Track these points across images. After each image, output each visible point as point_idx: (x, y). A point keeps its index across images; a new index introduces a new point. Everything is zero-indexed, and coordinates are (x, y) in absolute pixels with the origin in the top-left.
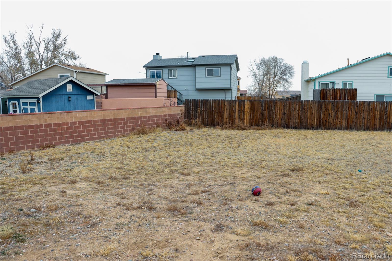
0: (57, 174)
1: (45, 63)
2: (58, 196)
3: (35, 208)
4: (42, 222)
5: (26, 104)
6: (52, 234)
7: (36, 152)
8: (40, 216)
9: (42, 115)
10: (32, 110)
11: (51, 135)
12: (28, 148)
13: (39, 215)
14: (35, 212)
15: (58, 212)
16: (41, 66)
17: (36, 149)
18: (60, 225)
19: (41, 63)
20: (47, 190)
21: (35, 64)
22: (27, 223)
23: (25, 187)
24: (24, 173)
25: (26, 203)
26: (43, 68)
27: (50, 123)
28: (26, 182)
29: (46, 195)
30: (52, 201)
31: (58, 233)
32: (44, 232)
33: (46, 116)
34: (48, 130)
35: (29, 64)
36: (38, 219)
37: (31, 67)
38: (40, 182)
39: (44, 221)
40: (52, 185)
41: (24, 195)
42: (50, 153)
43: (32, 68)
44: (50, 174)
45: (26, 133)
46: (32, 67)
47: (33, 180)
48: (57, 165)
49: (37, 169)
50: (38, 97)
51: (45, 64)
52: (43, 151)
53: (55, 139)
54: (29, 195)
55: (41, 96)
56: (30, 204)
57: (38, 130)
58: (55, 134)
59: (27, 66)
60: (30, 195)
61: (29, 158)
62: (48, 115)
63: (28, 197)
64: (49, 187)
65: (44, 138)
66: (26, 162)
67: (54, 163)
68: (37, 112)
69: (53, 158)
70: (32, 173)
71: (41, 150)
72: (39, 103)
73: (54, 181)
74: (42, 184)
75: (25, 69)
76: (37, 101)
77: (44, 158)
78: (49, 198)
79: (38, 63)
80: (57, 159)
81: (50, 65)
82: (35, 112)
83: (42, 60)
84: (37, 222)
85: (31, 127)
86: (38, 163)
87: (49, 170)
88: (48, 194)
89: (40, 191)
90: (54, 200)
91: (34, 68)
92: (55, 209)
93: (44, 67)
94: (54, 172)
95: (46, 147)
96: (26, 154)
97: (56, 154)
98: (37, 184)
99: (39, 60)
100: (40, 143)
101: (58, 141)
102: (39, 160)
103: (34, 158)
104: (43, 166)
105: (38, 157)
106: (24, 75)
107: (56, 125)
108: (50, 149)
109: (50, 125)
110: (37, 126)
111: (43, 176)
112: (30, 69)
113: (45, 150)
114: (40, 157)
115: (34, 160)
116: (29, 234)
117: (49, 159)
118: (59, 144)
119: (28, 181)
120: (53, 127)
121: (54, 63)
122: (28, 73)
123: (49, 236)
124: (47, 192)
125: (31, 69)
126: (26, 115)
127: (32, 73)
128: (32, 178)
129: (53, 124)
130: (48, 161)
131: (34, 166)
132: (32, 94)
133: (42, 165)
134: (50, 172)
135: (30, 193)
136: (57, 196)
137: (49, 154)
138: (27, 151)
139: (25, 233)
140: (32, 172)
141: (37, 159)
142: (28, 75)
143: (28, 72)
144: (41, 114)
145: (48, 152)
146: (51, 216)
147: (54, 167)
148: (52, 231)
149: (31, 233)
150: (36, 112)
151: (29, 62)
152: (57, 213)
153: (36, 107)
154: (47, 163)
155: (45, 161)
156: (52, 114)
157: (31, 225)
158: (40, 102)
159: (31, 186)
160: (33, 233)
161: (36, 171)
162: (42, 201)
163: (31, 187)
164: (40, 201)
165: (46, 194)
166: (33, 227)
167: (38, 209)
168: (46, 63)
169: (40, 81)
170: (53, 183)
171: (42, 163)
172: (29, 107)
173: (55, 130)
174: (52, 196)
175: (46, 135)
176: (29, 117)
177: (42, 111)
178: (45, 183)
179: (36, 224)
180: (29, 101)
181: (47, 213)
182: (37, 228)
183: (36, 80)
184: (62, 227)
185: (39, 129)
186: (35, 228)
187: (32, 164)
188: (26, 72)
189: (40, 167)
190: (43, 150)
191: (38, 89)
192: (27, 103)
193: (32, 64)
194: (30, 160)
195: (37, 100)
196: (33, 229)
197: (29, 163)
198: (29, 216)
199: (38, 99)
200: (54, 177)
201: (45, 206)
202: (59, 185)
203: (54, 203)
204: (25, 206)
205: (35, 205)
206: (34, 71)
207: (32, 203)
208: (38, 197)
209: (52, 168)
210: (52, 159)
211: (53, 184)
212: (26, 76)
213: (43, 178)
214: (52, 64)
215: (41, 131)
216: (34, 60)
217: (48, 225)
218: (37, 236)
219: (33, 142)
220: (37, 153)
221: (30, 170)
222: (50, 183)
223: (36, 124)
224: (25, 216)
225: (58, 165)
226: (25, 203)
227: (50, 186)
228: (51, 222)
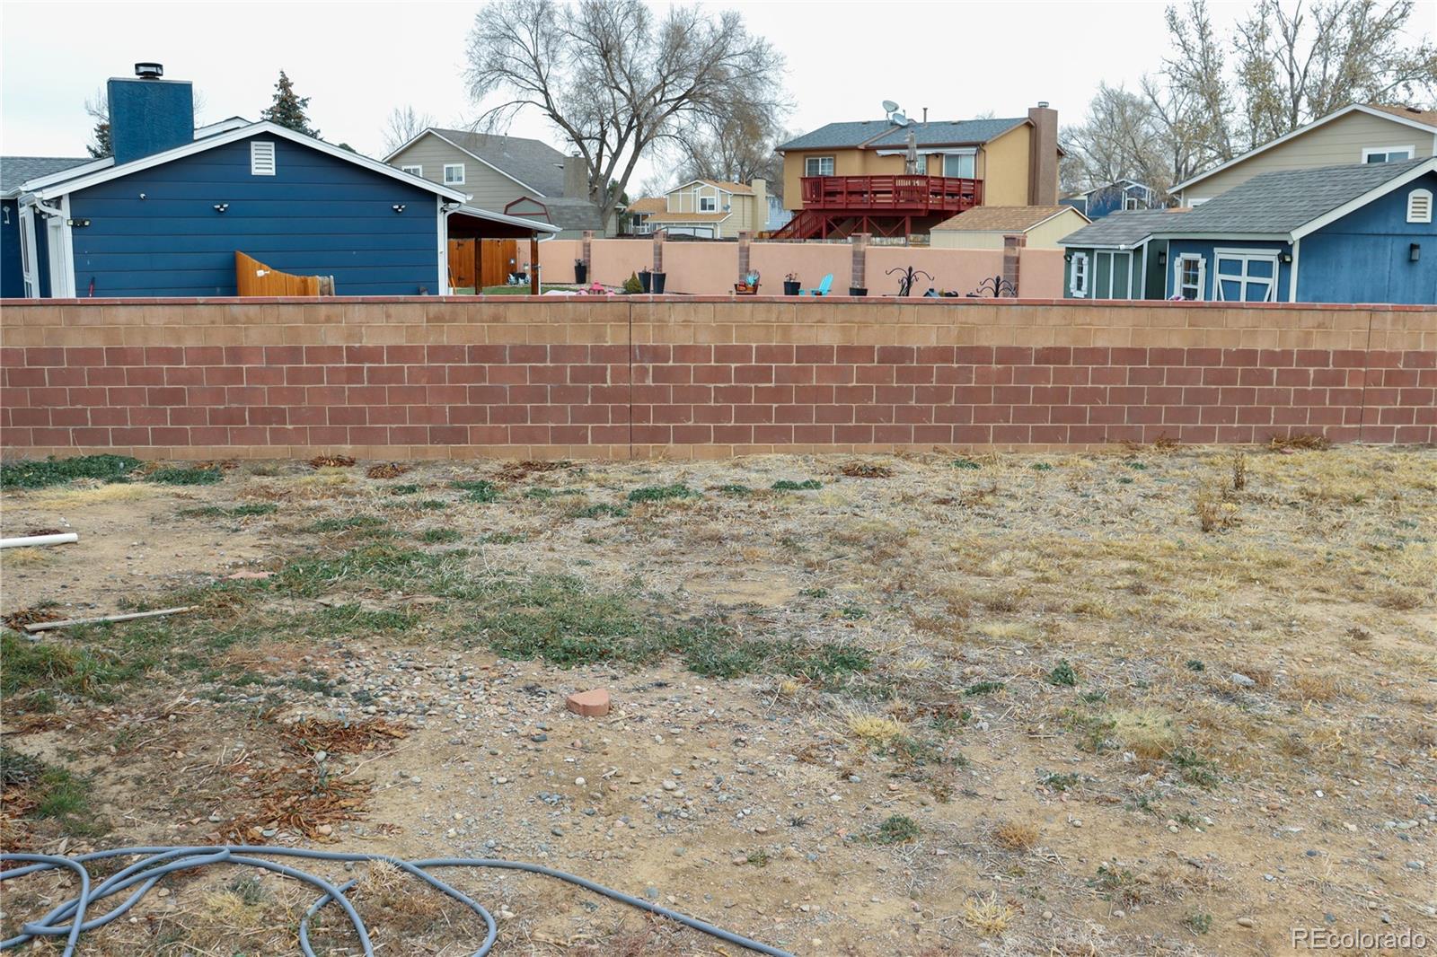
0: (1331, 557)
1: (1311, 103)
2: (1337, 646)
3: (1247, 673)
4: (1272, 732)
5: (1232, 266)
6: (1313, 791)
7: (1255, 460)
8: (1264, 708)
9: (1295, 313)
10: (1256, 291)
11: (1319, 397)
12: (1226, 436)
13: (1264, 702)
14: (1247, 687)
15: (1336, 709)
16: (1294, 118)
17: (1254, 446)
18: (1345, 766)
19: (1296, 103)
20: (1292, 613)
21: (1270, 108)
22: (1218, 722)
23: (1210, 584)
24: (1207, 531)
25: (1212, 646)
26: (1302, 126)
27: (1324, 349)
28: (1213, 567)
29: (1289, 633)
30: (1310, 660)
31: (1338, 792)
32: (1281, 775)
33: (1310, 319)
34: (1312, 376)
35: (1248, 110)
36: (1260, 719)
37: (1254, 122)
38: (1266, 577)
39: (1283, 730)
40: (1314, 600)
41: (1208, 612)
42: (1307, 470)
43: (1256, 127)
44: (1306, 552)
45: (1227, 378)
46: (1259, 120)
47: (1238, 563)
48: (1335, 521)
49: (1257, 523)
50: (1286, 242)
51: (1308, 110)
52: (1282, 457)
53: (1335, 416)
54: (1225, 616)
55: (1296, 235)
56: (1228, 653)
57: (1272, 371)
58: (1335, 397)
59: (1237, 119)
60: (1229, 618)
61: (1229, 477)
62: (1319, 316)
63: (1221, 624)
64: (1299, 601)
65: (1291, 406)
66: (1217, 492)
67: (1323, 510)
68: (1274, 300)
69: (1319, 490)
70: (1233, 537)
71: (1271, 450)
72: (1285, 265)
73: (1321, 582)
74: (1274, 585)
75: (1232, 129)
76: (1281, 257)
77: (1283, 485)
78: (1300, 647)
79: (1283, 105)
80: (1335, 498)
81: (1330, 110)
82: (1265, 301)
83: (1300, 93)
84: (1256, 726)
85: (1248, 356)
86: (1260, 500)
87: (1301, 537)
88: (1295, 629)
89: (1267, 611)
90: (1322, 661)
91: (1264, 124)
92: (1325, 696)
93: (1306, 119)
94: (1322, 548)
95: (1295, 444)
96: (1217, 459)
97: (1332, 475)
98: (1254, 580)
99: (1288, 94)
100: (1272, 424)
101: (1344, 426)
102: (1265, 492)
103: (1245, 478)
104: (1278, 518)
105: (1261, 476)
106: (1225, 154)
107: (1345, 357)
108: (1309, 453)
109: (1319, 357)
110: (1271, 357)
111: (1276, 557)
112: (1248, 128)
113: (1290, 453)
114: (1270, 480)
115: (1245, 488)
116: (1226, 764)
117: (1302, 491)
118: (1347, 436)
119: (1220, 564)
120: (1331, 367)
121: (1348, 105)
122: (1240, 145)
123: (1300, 793)
124: (1294, 622)
125: (1255, 131)
126: (1235, 311)
127: (1254, 146)
128: (1235, 555)
129: (1335, 352)
130: (1297, 498)
131: (1245, 512)
132: (1264, 228)
133: (1274, 513)
134: (1306, 546)
135: (1229, 612)
136: (1331, 643)
137: (1302, 471)
138: (1221, 450)
139: (1212, 755)
140: (1236, 531)
141: (1254, 483)
142: (1241, 154)
143: (1240, 143)
144: (1291, 308)
145: (1301, 465)
146: (1308, 718)
147: (1324, 529)
148: (1310, 779)
149: (1233, 760)
150: (1269, 300)
151: (1249, 100)
152: (1332, 712)
153: (1272, 282)
154: (1294, 505)
155: (1286, 499)
156: (1336, 314)
157: (1232, 732)
158: (1290, 263)
159: (1233, 584)
160: (1240, 766)
161: (1253, 531)
162: (1274, 651)
163: (1230, 589)
164: (1263, 648)
165: (1290, 627)
166: (1241, 744)
167: (1261, 680)
168: (1315, 105)
169: (1296, 176)
170: (1317, 589)
171: (1274, 505)
172: (1244, 279)
173: (1338, 379)
174: (1313, 642)
175: (1302, 397)
176: (1247, 318)
177: (1292, 299)
178: (1284, 582)
179: (1252, 733)
180: (1246, 256)
181: (1293, 703)
182: (1255, 748)
183: (1281, 174)
184: (1349, 772)
185: (1275, 370)
186: (1249, 746)
187: (1236, 501)
188: (1232, 142)
189: (1266, 516)
190: (1282, 453)
191: (1286, 209)
192: (1241, 261)
193: (1258, 108)
194: (1232, 484)
195: (1280, 251)
196: (1241, 749)
197: (1225, 496)
198: (1227, 695)
199: (1285, 247)
200: (1320, 567)
201: (1284, 675)
202: (1340, 603)
203: (1321, 672)
204: (1212, 654)
205: (1248, 662)
206: (1265, 136)
207: (1236, 650)
208: (1259, 634)
209: (1315, 530)
210: (1314, 495)
211: (1316, 595)
212: (1232, 158)
213: (1278, 564)
214: (1339, 107)
215: (1284, 377)
216: (1269, 94)
217: (1294, 749)
218: (1256, 782)
219: (1246, 416)
220: (1257, 463)
221: (1230, 523)
222: (1303, 587)
223: (1265, 347)
224: (1212, 691)
225: (1338, 523)
226: (1209, 645)
227: (1306, 601)
228: (1309, 741)
